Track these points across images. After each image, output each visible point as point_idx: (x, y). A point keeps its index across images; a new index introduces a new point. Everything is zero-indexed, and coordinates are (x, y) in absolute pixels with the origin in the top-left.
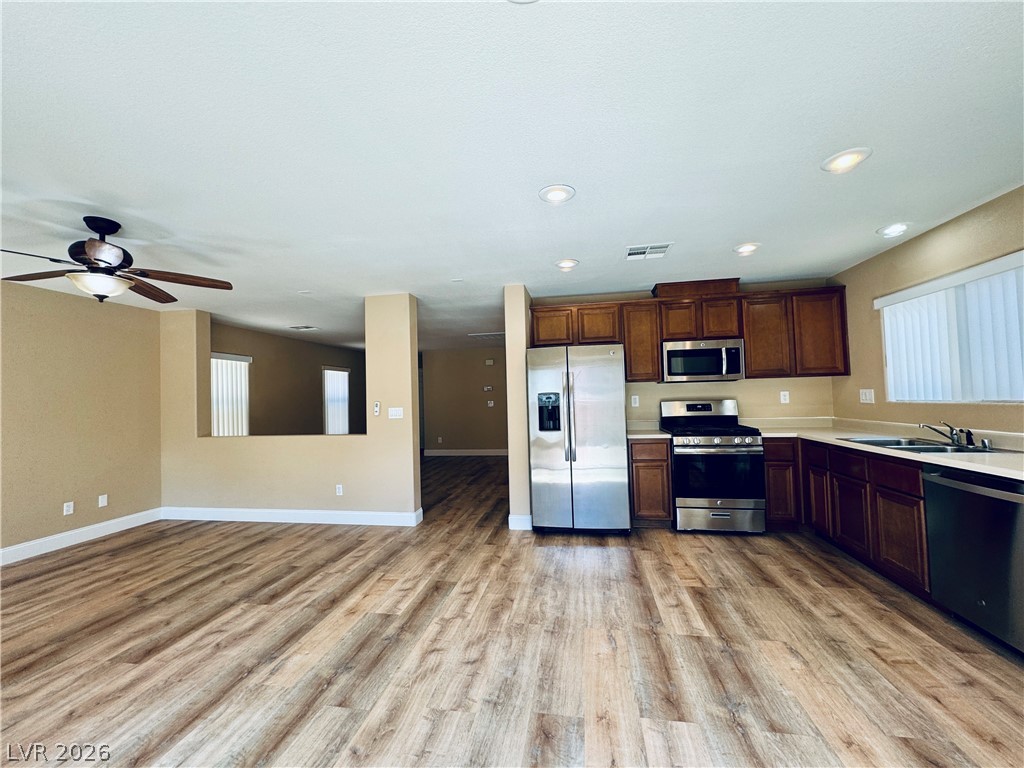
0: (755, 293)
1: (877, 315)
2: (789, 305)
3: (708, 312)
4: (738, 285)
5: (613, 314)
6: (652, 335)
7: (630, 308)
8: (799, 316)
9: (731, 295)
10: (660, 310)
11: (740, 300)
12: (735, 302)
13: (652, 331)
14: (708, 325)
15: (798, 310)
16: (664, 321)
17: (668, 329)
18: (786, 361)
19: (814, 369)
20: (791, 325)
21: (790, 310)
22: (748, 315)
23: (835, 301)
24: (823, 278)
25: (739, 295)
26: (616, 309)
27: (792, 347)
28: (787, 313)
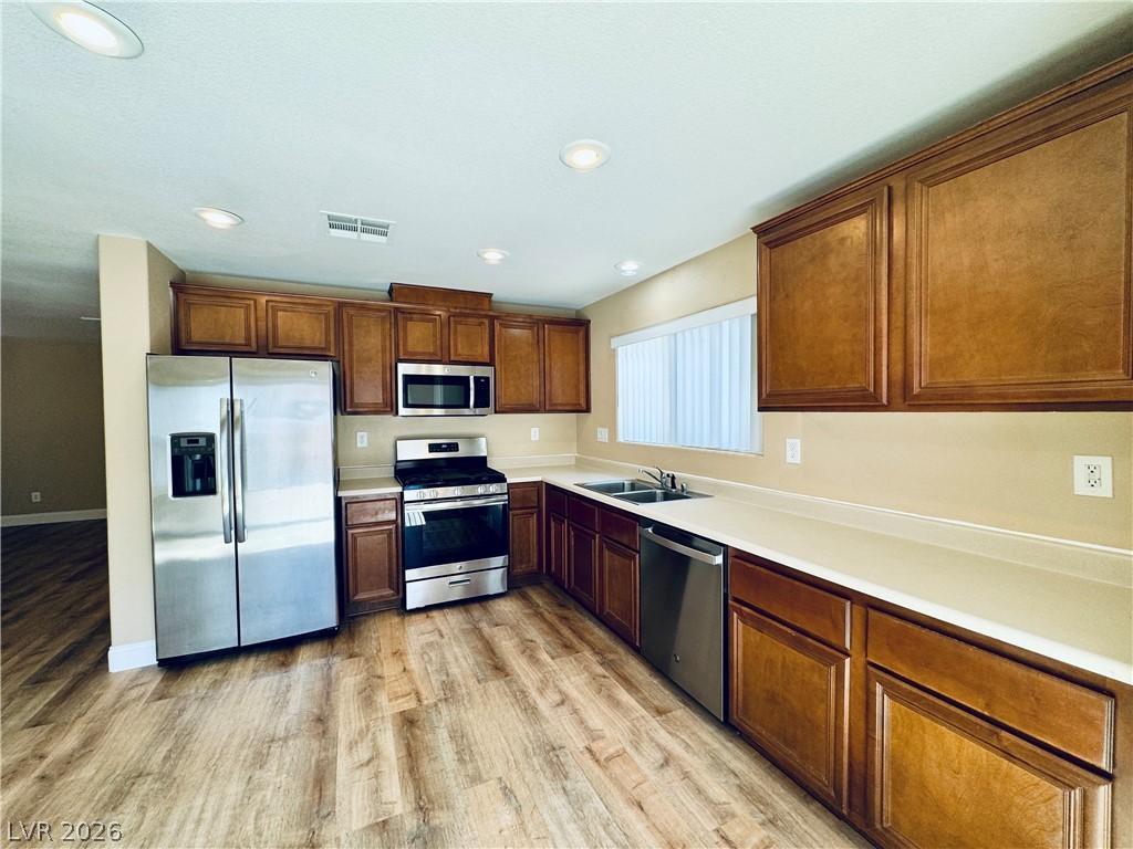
0: (508, 315)
1: (613, 354)
2: (541, 332)
3: (456, 329)
4: (490, 301)
5: (327, 315)
6: (384, 351)
7: (352, 312)
8: (549, 345)
9: (482, 313)
10: (396, 318)
11: (492, 319)
12: (486, 321)
13: (384, 347)
14: (456, 345)
15: (549, 340)
16: (401, 334)
17: (405, 346)
18: (536, 395)
19: (561, 405)
20: (542, 357)
21: (541, 339)
22: (500, 340)
23: (582, 334)
24: (572, 309)
25: (491, 313)
26: (331, 308)
27: (542, 380)
28: (539, 342)
